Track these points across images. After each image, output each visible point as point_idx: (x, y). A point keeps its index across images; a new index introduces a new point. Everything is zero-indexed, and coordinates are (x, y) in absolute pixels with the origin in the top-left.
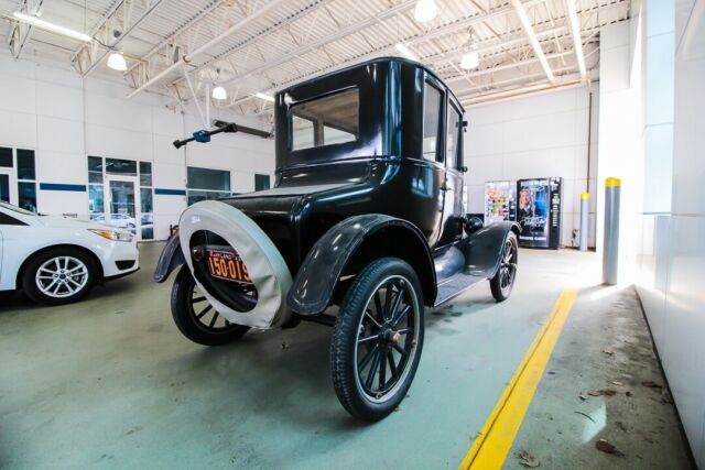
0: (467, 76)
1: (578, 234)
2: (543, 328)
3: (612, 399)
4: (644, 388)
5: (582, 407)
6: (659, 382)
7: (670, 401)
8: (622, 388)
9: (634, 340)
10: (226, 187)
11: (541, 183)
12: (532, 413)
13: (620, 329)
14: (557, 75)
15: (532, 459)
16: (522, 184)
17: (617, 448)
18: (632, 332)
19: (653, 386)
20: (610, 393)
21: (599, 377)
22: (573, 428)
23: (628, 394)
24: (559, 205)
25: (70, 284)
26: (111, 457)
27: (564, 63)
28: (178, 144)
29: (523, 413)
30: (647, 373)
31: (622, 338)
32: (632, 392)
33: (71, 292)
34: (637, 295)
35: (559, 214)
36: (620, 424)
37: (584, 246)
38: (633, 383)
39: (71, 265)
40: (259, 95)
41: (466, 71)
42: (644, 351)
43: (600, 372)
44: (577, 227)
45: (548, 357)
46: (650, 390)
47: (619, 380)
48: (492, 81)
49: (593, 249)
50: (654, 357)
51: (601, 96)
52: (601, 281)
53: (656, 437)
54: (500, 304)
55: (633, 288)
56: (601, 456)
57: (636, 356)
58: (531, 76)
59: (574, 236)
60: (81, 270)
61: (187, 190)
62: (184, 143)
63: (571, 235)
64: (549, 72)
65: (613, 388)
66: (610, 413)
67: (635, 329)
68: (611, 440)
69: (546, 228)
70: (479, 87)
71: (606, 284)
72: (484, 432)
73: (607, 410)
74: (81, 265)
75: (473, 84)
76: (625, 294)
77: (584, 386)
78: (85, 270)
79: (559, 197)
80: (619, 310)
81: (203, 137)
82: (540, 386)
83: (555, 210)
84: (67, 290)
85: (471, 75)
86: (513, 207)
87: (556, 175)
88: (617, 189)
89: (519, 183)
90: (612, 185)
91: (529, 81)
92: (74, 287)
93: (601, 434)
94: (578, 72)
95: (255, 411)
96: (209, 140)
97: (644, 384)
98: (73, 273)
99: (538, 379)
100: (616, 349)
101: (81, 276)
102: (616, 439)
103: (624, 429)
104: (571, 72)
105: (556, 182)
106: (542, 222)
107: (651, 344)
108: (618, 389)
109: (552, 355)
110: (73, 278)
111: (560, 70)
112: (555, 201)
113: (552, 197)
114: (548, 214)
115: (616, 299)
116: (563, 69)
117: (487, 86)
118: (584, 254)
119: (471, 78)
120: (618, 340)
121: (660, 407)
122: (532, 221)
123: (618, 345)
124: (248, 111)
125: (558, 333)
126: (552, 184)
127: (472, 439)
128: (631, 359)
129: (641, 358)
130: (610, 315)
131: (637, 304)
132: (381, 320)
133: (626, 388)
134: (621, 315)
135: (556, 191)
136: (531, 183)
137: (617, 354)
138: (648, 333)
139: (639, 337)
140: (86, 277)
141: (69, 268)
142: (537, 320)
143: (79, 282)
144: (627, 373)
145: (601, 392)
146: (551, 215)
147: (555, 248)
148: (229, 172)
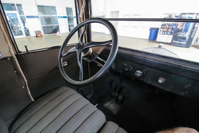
24: (197, 28)
35: (196, 31)
59: (197, 40)
86: (174, 27)
112: (197, 25)
146: (192, 32)
147: (188, 47)
148: (55, 7)
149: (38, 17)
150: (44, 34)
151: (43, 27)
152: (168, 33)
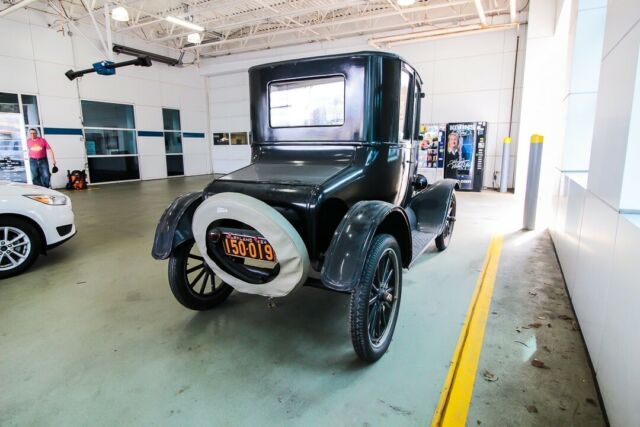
0: (401, 12)
1: (498, 176)
2: (481, 274)
3: (539, 330)
4: (560, 321)
5: (519, 337)
6: (571, 315)
7: (578, 329)
8: (545, 321)
9: (550, 282)
10: (129, 123)
11: (468, 128)
12: (486, 345)
13: (540, 272)
14: (488, 15)
15: (493, 376)
16: (451, 128)
17: (546, 364)
18: (549, 275)
19: (566, 318)
20: (537, 326)
21: (529, 314)
22: (516, 353)
23: (549, 326)
24: (484, 149)
25: (13, 255)
26: (179, 411)
27: (496, 5)
28: (71, 75)
29: (480, 344)
30: (562, 309)
31: (541, 280)
32: (552, 324)
33: (15, 264)
34: (551, 239)
35: (483, 157)
36: (545, 348)
37: (504, 188)
38: (552, 317)
39: (12, 235)
40: (170, 19)
41: (400, 7)
42: (558, 291)
43: (529, 310)
44: (499, 170)
45: (490, 300)
46: (564, 322)
47: (543, 315)
48: (426, 18)
49: (511, 190)
50: (566, 295)
51: (528, 41)
52: (521, 226)
53: (568, 355)
54: (442, 253)
55: (548, 232)
56: (535, 370)
57: (553, 295)
58: (463, 15)
59: (495, 177)
60: (22, 240)
61: (83, 128)
62: (80, 74)
63: (492, 176)
64: (481, 13)
65: (539, 321)
66: (539, 341)
67: (551, 271)
68: (540, 359)
69: (471, 171)
70: (412, 23)
71: (526, 229)
72: (455, 361)
73: (537, 338)
74: (22, 234)
75: (406, 19)
76: (541, 239)
77: (518, 322)
78: (27, 240)
79: (485, 141)
80: (537, 255)
81: (107, 69)
82: (488, 324)
83: (480, 154)
84: (10, 262)
85: (406, 11)
86: (441, 151)
87: (482, 119)
88: (540, 145)
89: (448, 126)
90: (537, 141)
91: (461, 20)
92: (17, 258)
93: (534, 356)
94: (509, 13)
95: (276, 363)
96: (114, 73)
97: (560, 317)
98: (14, 243)
99: (486, 318)
100: (539, 290)
101: (22, 247)
102: (544, 358)
103: (549, 351)
104: (501, 14)
105: (482, 127)
106: (467, 165)
107: (563, 285)
108: (542, 322)
109: (492, 298)
110: (14, 249)
111: (491, 12)
112: (481, 145)
113: (478, 141)
114: (473, 158)
115: (535, 244)
116: (494, 11)
117: (420, 23)
118: (504, 196)
119: (406, 14)
120: (540, 282)
121: (571, 334)
122: (458, 165)
123: (540, 286)
124: (151, 34)
125: (494, 278)
126: (479, 128)
127: (448, 367)
128: (550, 298)
129: (556, 297)
130: (531, 260)
131: (551, 249)
132: (378, 286)
133: (548, 321)
134: (539, 259)
135: (482, 136)
136: (460, 127)
137: (539, 294)
138: (560, 275)
139: (554, 279)
140: (29, 246)
141: (9, 239)
142: (475, 266)
143: (21, 252)
144: (548, 310)
145: (531, 326)
146: (476, 158)
147: (478, 190)
148: (132, 106)
149: (77, 132)
150: (91, 182)
151: (89, 159)
152: (435, 164)
